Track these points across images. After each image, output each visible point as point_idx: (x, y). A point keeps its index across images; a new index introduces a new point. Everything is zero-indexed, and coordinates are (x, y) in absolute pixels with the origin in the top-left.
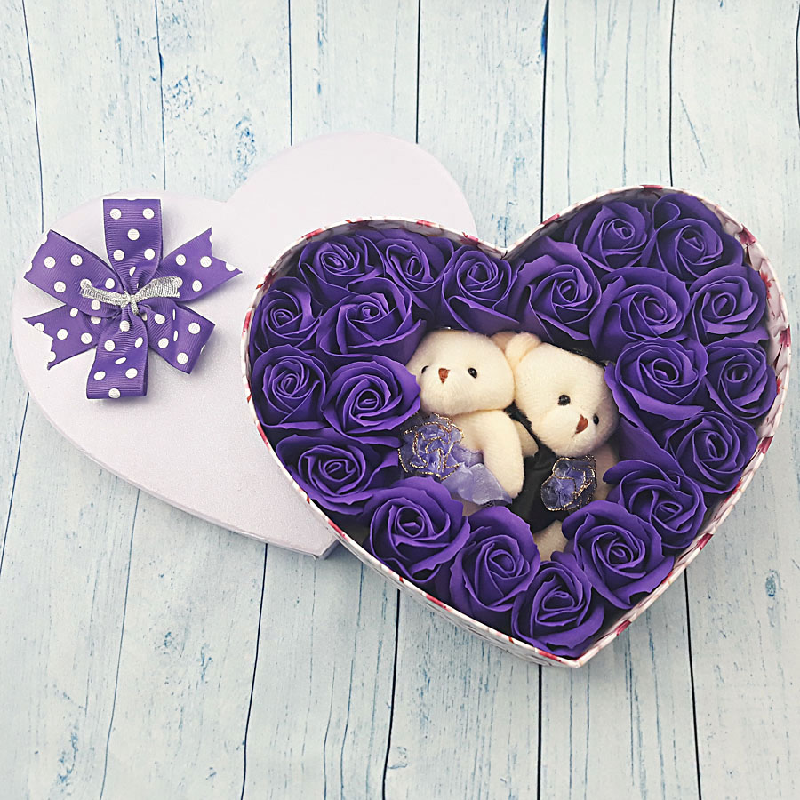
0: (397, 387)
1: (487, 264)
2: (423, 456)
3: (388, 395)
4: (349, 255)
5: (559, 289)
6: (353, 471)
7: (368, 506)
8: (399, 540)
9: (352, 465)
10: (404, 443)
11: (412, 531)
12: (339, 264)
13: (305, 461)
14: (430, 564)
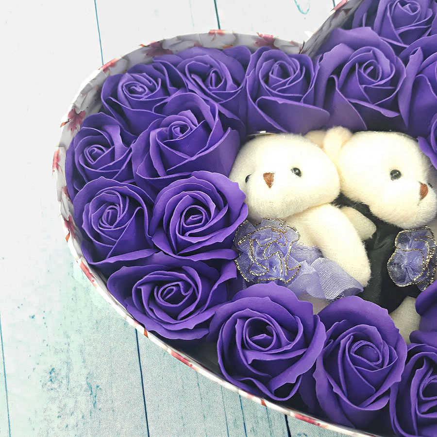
0: (221, 197)
1: (286, 61)
2: (262, 263)
3: (213, 206)
4: (150, 81)
5: (362, 71)
6: (190, 292)
7: (213, 326)
8: (252, 356)
9: (187, 286)
10: (238, 253)
11: (264, 344)
12: (141, 90)
13: (139, 292)
14: (291, 377)
